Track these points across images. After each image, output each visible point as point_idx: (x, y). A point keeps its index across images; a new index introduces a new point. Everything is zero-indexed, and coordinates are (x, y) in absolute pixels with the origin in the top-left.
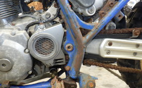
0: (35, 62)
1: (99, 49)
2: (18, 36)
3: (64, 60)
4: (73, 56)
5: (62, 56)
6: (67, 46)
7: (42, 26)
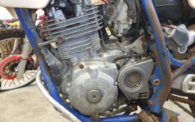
0: (120, 94)
1: (182, 84)
2: (111, 69)
3: (148, 95)
4: (157, 90)
5: (147, 90)
6: (154, 81)
7: (133, 60)
